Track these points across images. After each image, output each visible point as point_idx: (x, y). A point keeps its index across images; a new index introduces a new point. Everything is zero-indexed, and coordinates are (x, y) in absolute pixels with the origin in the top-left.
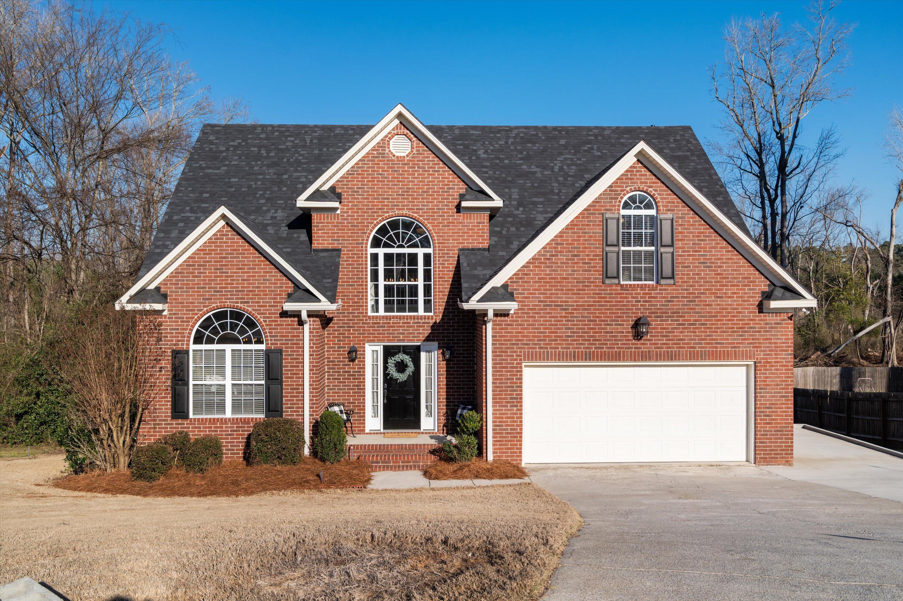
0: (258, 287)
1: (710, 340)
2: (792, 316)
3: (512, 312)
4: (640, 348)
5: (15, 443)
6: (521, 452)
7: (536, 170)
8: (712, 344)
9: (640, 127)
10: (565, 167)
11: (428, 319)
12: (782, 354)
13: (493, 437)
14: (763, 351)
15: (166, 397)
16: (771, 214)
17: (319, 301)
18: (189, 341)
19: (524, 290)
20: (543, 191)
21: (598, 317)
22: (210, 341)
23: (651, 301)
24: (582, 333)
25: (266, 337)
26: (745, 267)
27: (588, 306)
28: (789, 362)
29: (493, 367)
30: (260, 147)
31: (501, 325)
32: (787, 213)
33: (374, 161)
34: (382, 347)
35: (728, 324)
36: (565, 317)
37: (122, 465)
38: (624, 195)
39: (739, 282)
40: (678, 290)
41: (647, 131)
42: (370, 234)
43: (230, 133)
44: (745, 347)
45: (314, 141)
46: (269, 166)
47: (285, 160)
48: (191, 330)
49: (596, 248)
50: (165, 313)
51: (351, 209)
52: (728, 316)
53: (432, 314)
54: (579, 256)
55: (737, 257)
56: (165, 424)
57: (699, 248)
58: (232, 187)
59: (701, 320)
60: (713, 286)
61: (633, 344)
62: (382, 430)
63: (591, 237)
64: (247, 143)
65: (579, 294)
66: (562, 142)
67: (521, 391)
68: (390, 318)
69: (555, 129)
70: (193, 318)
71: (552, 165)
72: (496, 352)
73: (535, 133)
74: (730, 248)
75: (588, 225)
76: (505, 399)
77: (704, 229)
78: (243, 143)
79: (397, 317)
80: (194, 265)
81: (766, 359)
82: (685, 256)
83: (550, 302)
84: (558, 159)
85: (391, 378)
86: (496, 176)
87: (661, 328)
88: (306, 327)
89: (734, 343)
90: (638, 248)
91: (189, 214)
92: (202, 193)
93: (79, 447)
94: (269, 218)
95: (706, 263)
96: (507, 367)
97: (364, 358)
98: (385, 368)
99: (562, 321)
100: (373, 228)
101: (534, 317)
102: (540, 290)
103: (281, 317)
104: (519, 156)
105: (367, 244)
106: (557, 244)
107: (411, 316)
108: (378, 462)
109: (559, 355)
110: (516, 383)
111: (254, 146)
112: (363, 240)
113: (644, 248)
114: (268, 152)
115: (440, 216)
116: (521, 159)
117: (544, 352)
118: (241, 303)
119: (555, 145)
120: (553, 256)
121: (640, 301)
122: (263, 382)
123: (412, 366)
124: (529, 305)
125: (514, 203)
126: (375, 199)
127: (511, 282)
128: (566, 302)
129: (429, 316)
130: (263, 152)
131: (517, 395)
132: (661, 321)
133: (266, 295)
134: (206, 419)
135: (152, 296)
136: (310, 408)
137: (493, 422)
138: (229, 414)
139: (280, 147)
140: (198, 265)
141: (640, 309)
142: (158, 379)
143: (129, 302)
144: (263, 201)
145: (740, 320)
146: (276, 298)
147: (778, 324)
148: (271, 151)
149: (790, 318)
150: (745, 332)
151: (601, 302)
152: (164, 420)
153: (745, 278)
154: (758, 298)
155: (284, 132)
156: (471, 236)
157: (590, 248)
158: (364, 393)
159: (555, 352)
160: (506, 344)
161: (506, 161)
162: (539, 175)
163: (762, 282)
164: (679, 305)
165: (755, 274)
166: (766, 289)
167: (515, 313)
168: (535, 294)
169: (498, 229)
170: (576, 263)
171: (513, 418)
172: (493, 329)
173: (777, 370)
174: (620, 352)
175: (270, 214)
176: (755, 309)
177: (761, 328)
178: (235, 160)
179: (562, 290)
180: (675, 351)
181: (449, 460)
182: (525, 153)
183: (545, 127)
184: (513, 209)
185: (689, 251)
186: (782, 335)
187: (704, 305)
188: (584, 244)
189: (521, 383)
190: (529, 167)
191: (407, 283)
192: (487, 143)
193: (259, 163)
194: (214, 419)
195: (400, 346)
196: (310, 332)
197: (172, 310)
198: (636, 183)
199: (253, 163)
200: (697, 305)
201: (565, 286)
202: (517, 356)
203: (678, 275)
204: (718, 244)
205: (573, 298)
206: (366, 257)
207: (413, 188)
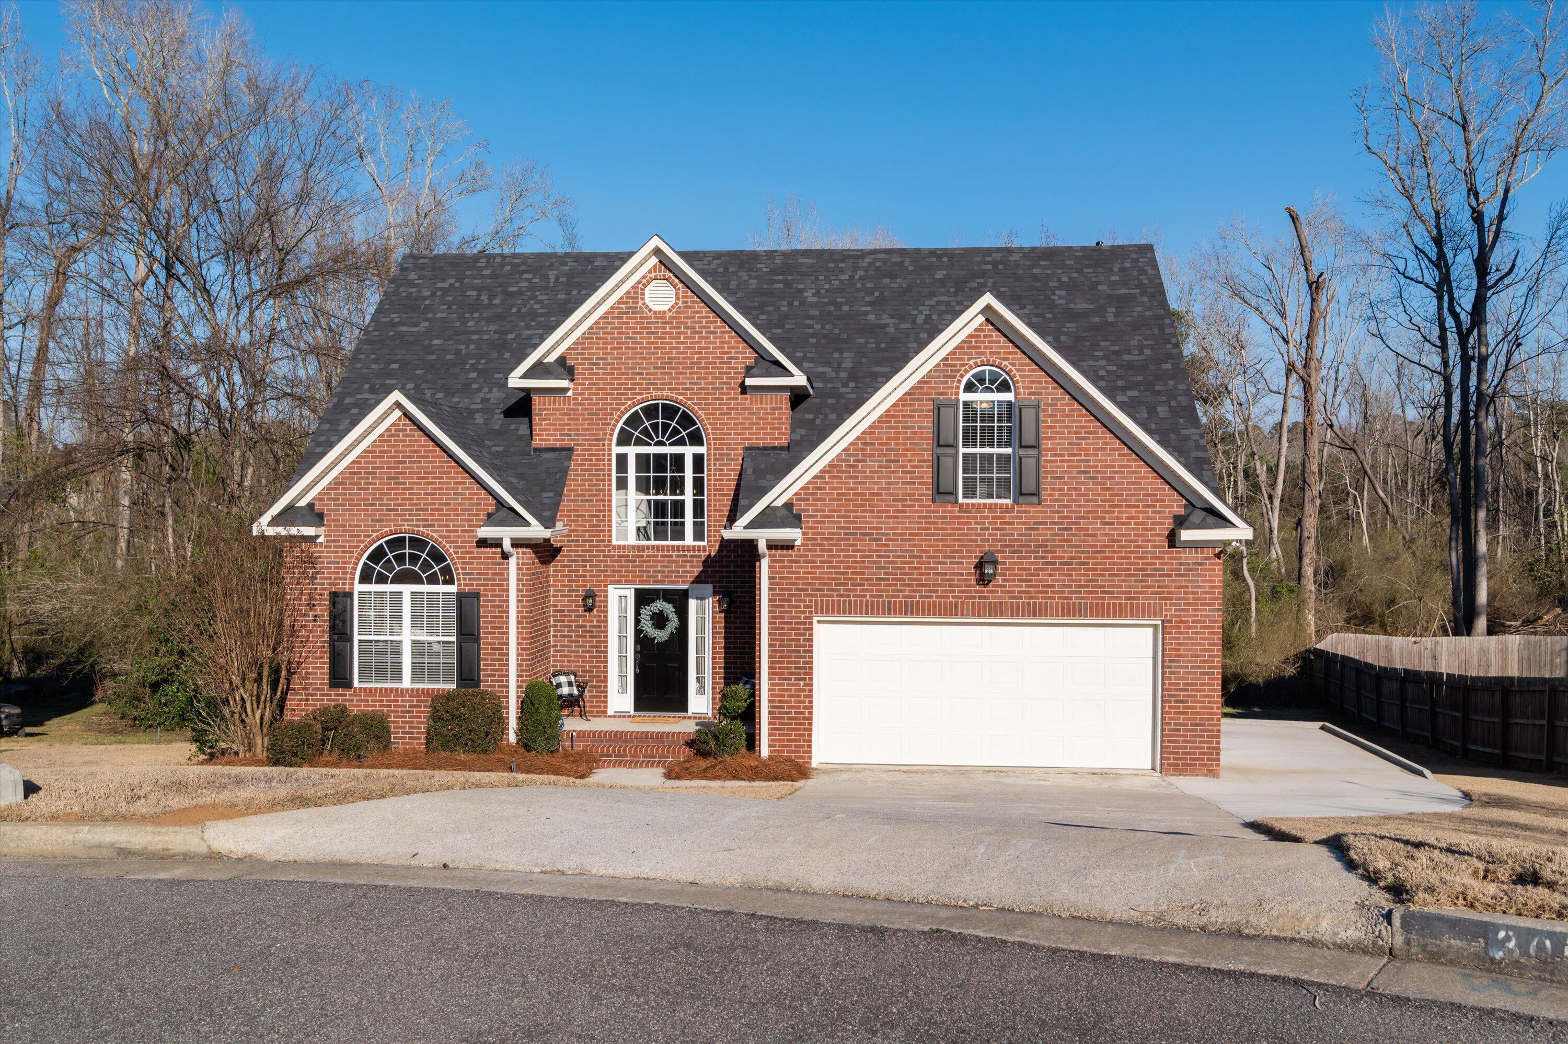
0: (447, 504)
1: (1093, 587)
2: (1221, 552)
3: (798, 543)
4: (987, 598)
5: (151, 726)
6: (810, 746)
7: (889, 321)
8: (1096, 592)
9: (1070, 248)
10: (935, 317)
11: (699, 550)
12: (1205, 610)
13: (770, 723)
14: (1175, 605)
15: (322, 657)
16: (1461, 357)
17: (528, 524)
18: (353, 579)
19: (816, 511)
20: (892, 355)
21: (925, 551)
22: (382, 580)
23: (1004, 529)
24: (901, 574)
25: (458, 574)
26: (1148, 478)
27: (910, 534)
28: (1216, 622)
29: (770, 623)
30: (480, 290)
31: (783, 561)
32: (1488, 356)
33: (621, 318)
34: (633, 591)
35: (1121, 564)
36: (876, 551)
37: (259, 749)
38: (966, 371)
39: (1139, 501)
40: (1046, 512)
41: (1080, 254)
42: (615, 426)
43: (441, 268)
44: (1147, 599)
45: (561, 280)
46: (490, 320)
47: (514, 310)
48: (357, 564)
49: (924, 450)
50: (321, 540)
51: (588, 389)
52: (1121, 552)
53: (704, 543)
54: (898, 461)
55: (1135, 463)
56: (321, 695)
57: (1077, 449)
58: (432, 353)
59: (1080, 558)
60: (1099, 506)
61: (976, 592)
62: (632, 712)
63: (915, 433)
64: (462, 284)
65: (897, 517)
66: (940, 275)
67: (811, 657)
68: (643, 548)
69: (933, 252)
70: (358, 547)
71: (915, 312)
72: (775, 601)
73: (899, 260)
74: (1126, 450)
75: (911, 416)
76: (788, 668)
77: (1086, 421)
78: (457, 285)
79: (653, 546)
80: (360, 473)
81: (1180, 616)
82: (1056, 461)
83: (854, 528)
84: (927, 303)
85: (645, 636)
86: (825, 332)
87: (1019, 569)
88: (513, 561)
89: (1130, 592)
90: (987, 450)
91: (366, 396)
92: (388, 363)
93: (209, 724)
94: (479, 401)
95: (1089, 472)
96: (790, 623)
97: (606, 606)
98: (637, 622)
99: (872, 556)
100: (620, 417)
101: (831, 551)
102: (840, 511)
103: (478, 547)
104: (867, 299)
105: (611, 440)
106: (865, 444)
107: (673, 547)
108: (610, 756)
109: (867, 606)
110: (805, 646)
111: (473, 289)
112: (605, 434)
113: (996, 450)
114: (491, 298)
115: (717, 399)
116: (869, 304)
117: (844, 602)
118: (424, 526)
119: (928, 281)
120: (859, 461)
121: (987, 529)
122: (454, 639)
123: (676, 619)
124: (823, 534)
125: (844, 375)
126: (623, 374)
127: (797, 500)
128: (877, 528)
129: (699, 547)
130: (484, 297)
131: (805, 663)
132: (1019, 558)
133: (457, 515)
134: (376, 689)
135: (303, 516)
136: (518, 676)
137: (770, 701)
138: (407, 682)
139: (511, 289)
140: (366, 473)
141: (988, 540)
142: (311, 631)
143: (270, 524)
144: (473, 375)
145: (1140, 558)
146: (472, 520)
147: (1199, 564)
148: (495, 296)
149: (1218, 556)
150: (1147, 575)
151: (930, 529)
152: (319, 689)
153: (1149, 495)
154: (1168, 525)
155: (518, 265)
156: (762, 429)
157: (914, 450)
158: (606, 657)
159: (861, 602)
160: (791, 590)
161: (845, 308)
162: (891, 330)
163: (1174, 501)
164: (1046, 535)
165: (1164, 489)
166: (1181, 511)
167: (802, 545)
168: (832, 517)
169: (810, 416)
170: (893, 472)
171: (799, 696)
172: (770, 567)
173: (1196, 633)
174: (957, 603)
175: (482, 395)
176: (1163, 541)
177: (1172, 570)
178: (443, 311)
179: (872, 511)
180: (1040, 603)
181: (704, 754)
182: (877, 294)
183: (918, 251)
184: (840, 385)
185: (1063, 455)
186: (1205, 581)
187: (1085, 535)
188: (906, 444)
189: (811, 646)
190: (879, 316)
191: (669, 497)
192: (821, 278)
193: (476, 315)
194: (386, 689)
195: (658, 590)
196: (518, 569)
197: (330, 536)
198: (984, 353)
199: (467, 315)
200: (1075, 535)
201: (876, 506)
202: (805, 606)
203: (1046, 489)
204: (1107, 444)
205: (888, 523)
206: (610, 460)
207: (678, 358)
